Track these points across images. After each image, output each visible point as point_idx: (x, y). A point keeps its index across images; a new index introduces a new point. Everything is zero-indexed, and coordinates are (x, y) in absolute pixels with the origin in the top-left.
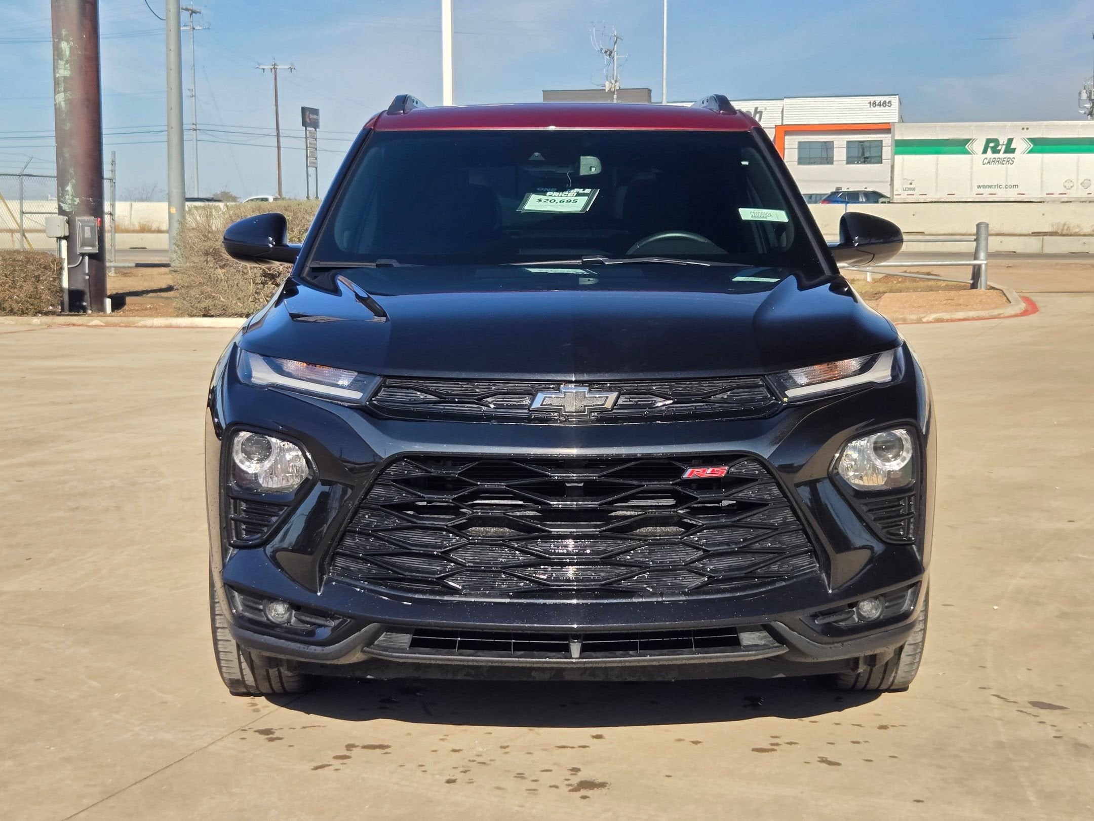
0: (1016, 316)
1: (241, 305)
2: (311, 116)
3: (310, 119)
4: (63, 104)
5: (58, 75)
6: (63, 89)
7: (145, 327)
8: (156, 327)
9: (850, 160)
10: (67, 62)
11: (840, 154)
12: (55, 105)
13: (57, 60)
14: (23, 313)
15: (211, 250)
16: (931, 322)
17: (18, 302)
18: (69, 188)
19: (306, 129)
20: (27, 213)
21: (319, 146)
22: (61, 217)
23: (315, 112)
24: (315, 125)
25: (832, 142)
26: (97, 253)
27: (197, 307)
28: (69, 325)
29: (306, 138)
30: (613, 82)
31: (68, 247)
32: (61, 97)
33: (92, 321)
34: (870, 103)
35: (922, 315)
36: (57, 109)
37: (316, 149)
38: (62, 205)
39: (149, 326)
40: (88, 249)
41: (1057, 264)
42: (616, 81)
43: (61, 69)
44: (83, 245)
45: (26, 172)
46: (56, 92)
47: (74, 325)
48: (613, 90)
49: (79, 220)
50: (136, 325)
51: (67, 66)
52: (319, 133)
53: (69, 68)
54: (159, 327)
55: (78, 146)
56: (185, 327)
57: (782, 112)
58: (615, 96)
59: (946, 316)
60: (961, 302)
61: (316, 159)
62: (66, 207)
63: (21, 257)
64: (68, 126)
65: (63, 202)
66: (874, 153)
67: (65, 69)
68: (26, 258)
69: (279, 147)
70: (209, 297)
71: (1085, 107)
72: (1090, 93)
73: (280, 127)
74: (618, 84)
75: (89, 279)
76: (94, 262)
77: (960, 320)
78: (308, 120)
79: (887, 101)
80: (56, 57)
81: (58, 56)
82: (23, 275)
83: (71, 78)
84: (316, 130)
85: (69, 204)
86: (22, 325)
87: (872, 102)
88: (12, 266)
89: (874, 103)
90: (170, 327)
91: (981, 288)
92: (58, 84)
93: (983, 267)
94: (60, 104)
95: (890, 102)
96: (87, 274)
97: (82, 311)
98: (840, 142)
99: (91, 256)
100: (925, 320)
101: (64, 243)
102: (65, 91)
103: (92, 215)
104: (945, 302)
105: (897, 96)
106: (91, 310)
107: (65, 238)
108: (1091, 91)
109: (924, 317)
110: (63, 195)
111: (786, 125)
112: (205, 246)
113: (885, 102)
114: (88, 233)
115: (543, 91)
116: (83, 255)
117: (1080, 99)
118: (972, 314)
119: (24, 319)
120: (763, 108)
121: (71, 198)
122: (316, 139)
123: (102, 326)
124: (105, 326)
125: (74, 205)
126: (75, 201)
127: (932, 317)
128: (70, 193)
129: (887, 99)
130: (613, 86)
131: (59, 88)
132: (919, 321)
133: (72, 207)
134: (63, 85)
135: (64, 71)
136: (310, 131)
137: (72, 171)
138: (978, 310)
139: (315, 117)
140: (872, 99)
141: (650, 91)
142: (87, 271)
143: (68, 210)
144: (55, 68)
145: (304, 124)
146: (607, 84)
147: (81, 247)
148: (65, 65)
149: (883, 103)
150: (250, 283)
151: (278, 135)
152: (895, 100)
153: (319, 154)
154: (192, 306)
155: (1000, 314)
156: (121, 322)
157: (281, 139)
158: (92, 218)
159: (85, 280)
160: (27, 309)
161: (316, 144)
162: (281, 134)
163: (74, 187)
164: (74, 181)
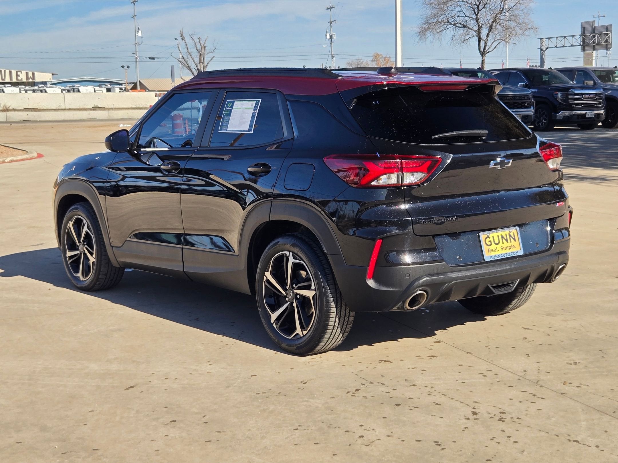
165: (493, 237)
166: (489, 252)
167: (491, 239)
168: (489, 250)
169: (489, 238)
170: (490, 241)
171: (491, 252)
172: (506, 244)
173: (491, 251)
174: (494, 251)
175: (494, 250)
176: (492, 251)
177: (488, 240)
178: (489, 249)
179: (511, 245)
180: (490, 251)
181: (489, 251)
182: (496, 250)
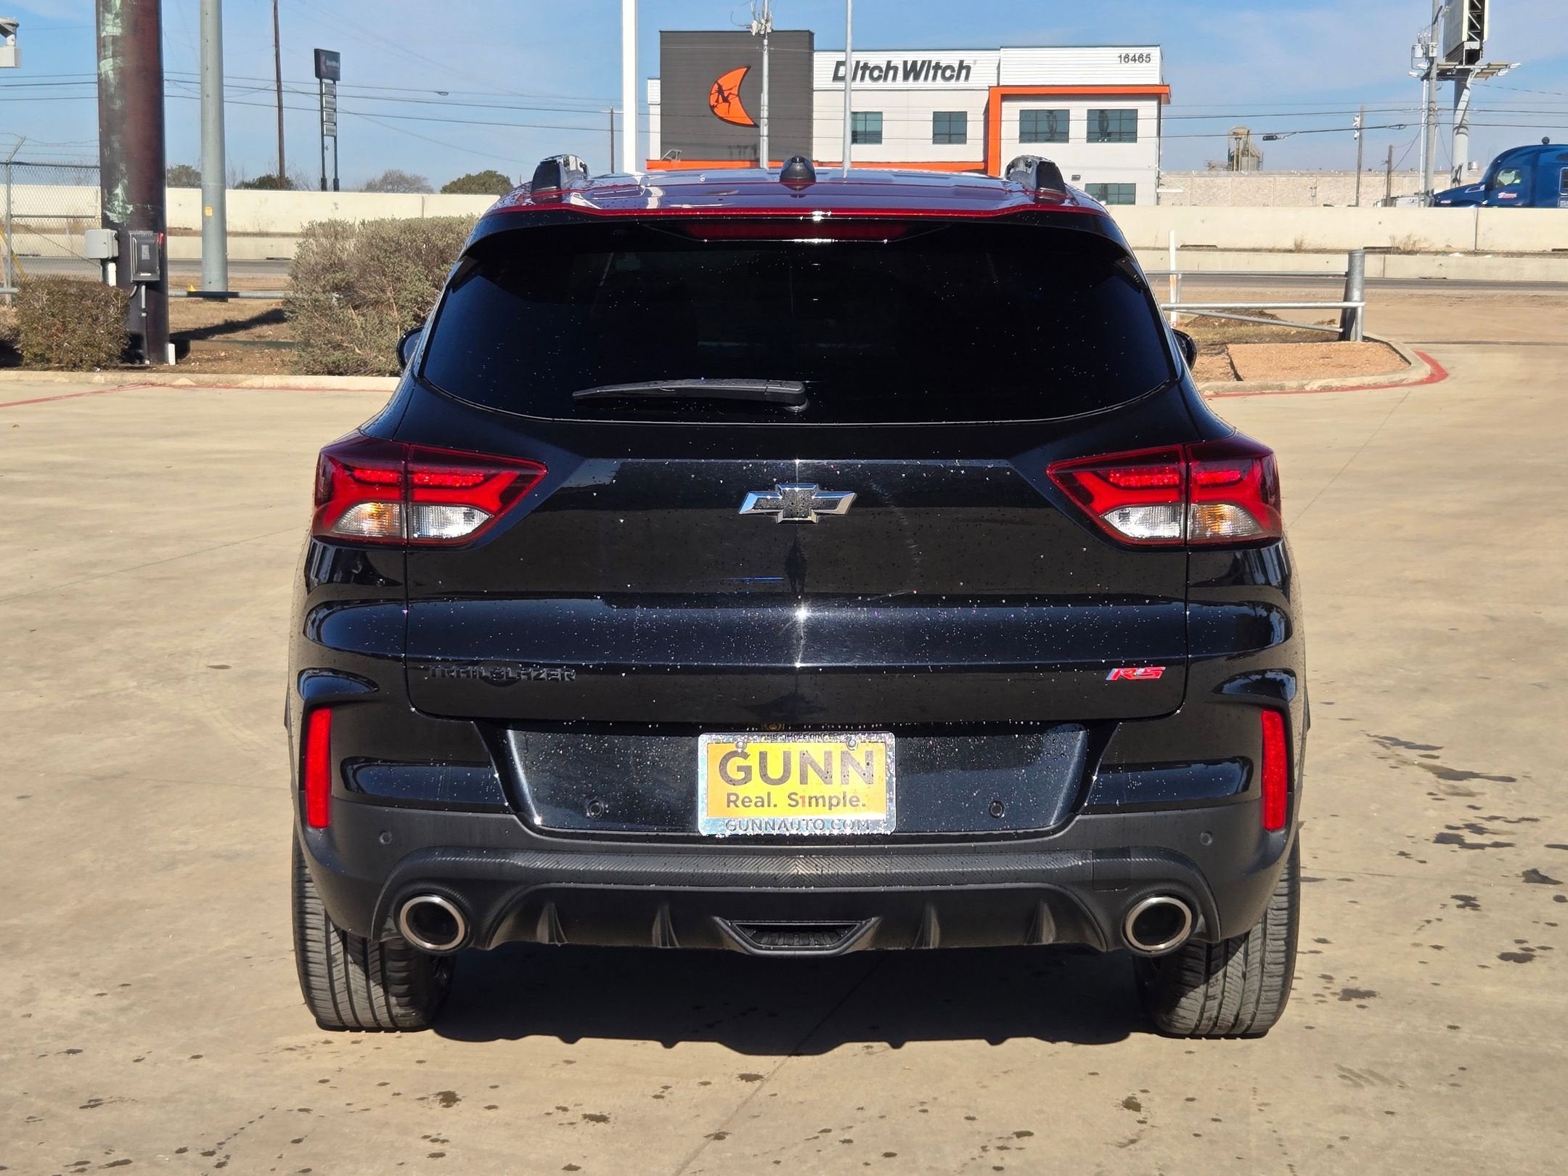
0: (1421, 382)
1: (384, 360)
2: (329, 63)
3: (326, 67)
4: (111, 74)
5: (104, 34)
6: (110, 53)
7: (252, 388)
8: (267, 388)
9: (1091, 138)
10: (117, 16)
11: (1078, 127)
12: (99, 75)
13: (103, 12)
14: (74, 366)
15: (343, 284)
16: (1316, 391)
17: (67, 351)
18: (119, 191)
19: (321, 82)
20: (16, 216)
21: (341, 104)
22: (108, 230)
23: (335, 56)
24: (335, 76)
25: (1068, 111)
26: (157, 281)
27: (321, 362)
28: (145, 384)
29: (321, 94)
30: (763, 21)
31: (117, 272)
32: (108, 65)
33: (178, 379)
34: (1120, 57)
35: (1305, 382)
36: (102, 82)
37: (335, 110)
38: (108, 214)
39: (257, 386)
40: (146, 276)
41: (1411, 296)
42: (767, 21)
43: (108, 25)
44: (140, 269)
45: (16, 159)
46: (100, 57)
47: (153, 384)
48: (762, 33)
49: (133, 236)
50: (240, 385)
51: (118, 21)
52: (340, 88)
53: (120, 25)
54: (271, 388)
55: (130, 132)
56: (308, 389)
57: (999, 67)
58: (766, 42)
59: (1335, 382)
60: (1342, 361)
61: (335, 124)
62: (114, 217)
63: (73, 290)
64: (118, 104)
65: (110, 211)
66: (1126, 127)
67: (114, 25)
68: (82, 290)
69: (280, 107)
70: (338, 346)
71: (1420, 68)
72: (1427, 49)
73: (283, 78)
74: (769, 25)
75: (146, 317)
76: (153, 293)
77: (1353, 388)
78: (323, 68)
79: (1145, 55)
80: (101, 9)
81: (104, 8)
82: (77, 315)
83: (122, 38)
84: (335, 83)
85: (119, 213)
86: (78, 383)
87: (1123, 56)
88: (63, 302)
89: (1127, 56)
90: (287, 388)
91: (1356, 339)
92: (104, 46)
93: (1360, 311)
94: (107, 76)
95: (1148, 56)
96: (144, 311)
97: (138, 361)
98: (1079, 112)
99: (150, 285)
100: (1308, 388)
101: (112, 268)
102: (114, 56)
103: (149, 229)
104: (1321, 361)
105: (1158, 48)
106: (149, 359)
107: (114, 260)
108: (1428, 45)
109: (1307, 384)
110: (110, 201)
111: (1003, 86)
112: (335, 278)
113: (1141, 56)
114: (145, 254)
115: (661, 32)
116: (139, 284)
117: (1413, 57)
118: (1368, 380)
119: (77, 375)
120: (972, 62)
121: (121, 204)
122: (335, 97)
123: (191, 386)
124: (196, 387)
125: (126, 214)
126: (127, 209)
127: (1316, 384)
128: (121, 198)
129: (1145, 51)
130: (763, 27)
131: (105, 51)
132: (1301, 390)
133: (122, 218)
134: (111, 48)
135: (113, 29)
136: (326, 85)
137: (123, 167)
138: (1373, 375)
139: (334, 64)
140: (1124, 51)
141: (811, 35)
142: (143, 306)
143: (117, 221)
144: (99, 24)
145: (318, 74)
146: (755, 24)
147: (136, 272)
148: (114, 19)
149: (1139, 57)
150: (396, 329)
151: (279, 90)
152: (1155, 53)
153: (340, 118)
154: (314, 360)
155: (1402, 380)
156: (218, 382)
157: (284, 95)
158: (151, 233)
159: (141, 318)
160: (81, 361)
161: (334, 103)
162: (283, 88)
163: (126, 189)
164: (126, 181)
165: (763, 756)
166: (728, 806)
167: (754, 762)
168: (733, 798)
169: (745, 756)
170: (747, 770)
171: (737, 806)
172: (815, 786)
173: (739, 802)
174: (753, 804)
175: (754, 800)
176: (743, 802)
177: (739, 761)
178: (729, 795)
179: (844, 793)
180: (735, 802)
181: (729, 802)
182: (762, 802)
